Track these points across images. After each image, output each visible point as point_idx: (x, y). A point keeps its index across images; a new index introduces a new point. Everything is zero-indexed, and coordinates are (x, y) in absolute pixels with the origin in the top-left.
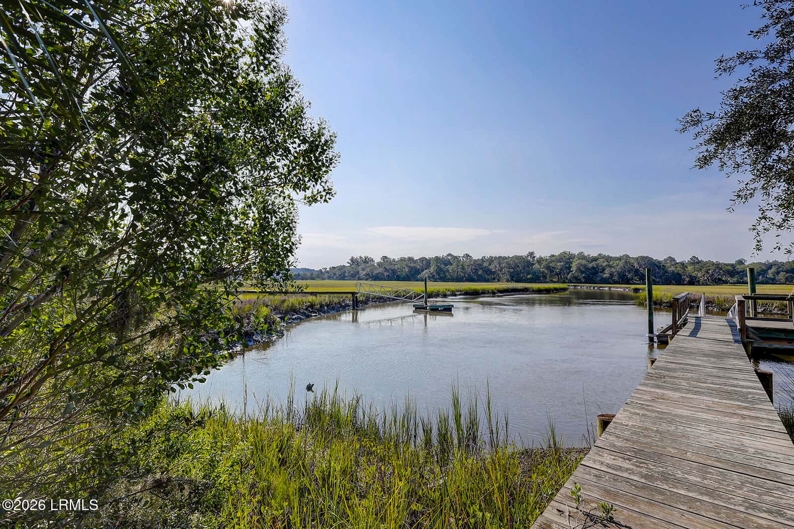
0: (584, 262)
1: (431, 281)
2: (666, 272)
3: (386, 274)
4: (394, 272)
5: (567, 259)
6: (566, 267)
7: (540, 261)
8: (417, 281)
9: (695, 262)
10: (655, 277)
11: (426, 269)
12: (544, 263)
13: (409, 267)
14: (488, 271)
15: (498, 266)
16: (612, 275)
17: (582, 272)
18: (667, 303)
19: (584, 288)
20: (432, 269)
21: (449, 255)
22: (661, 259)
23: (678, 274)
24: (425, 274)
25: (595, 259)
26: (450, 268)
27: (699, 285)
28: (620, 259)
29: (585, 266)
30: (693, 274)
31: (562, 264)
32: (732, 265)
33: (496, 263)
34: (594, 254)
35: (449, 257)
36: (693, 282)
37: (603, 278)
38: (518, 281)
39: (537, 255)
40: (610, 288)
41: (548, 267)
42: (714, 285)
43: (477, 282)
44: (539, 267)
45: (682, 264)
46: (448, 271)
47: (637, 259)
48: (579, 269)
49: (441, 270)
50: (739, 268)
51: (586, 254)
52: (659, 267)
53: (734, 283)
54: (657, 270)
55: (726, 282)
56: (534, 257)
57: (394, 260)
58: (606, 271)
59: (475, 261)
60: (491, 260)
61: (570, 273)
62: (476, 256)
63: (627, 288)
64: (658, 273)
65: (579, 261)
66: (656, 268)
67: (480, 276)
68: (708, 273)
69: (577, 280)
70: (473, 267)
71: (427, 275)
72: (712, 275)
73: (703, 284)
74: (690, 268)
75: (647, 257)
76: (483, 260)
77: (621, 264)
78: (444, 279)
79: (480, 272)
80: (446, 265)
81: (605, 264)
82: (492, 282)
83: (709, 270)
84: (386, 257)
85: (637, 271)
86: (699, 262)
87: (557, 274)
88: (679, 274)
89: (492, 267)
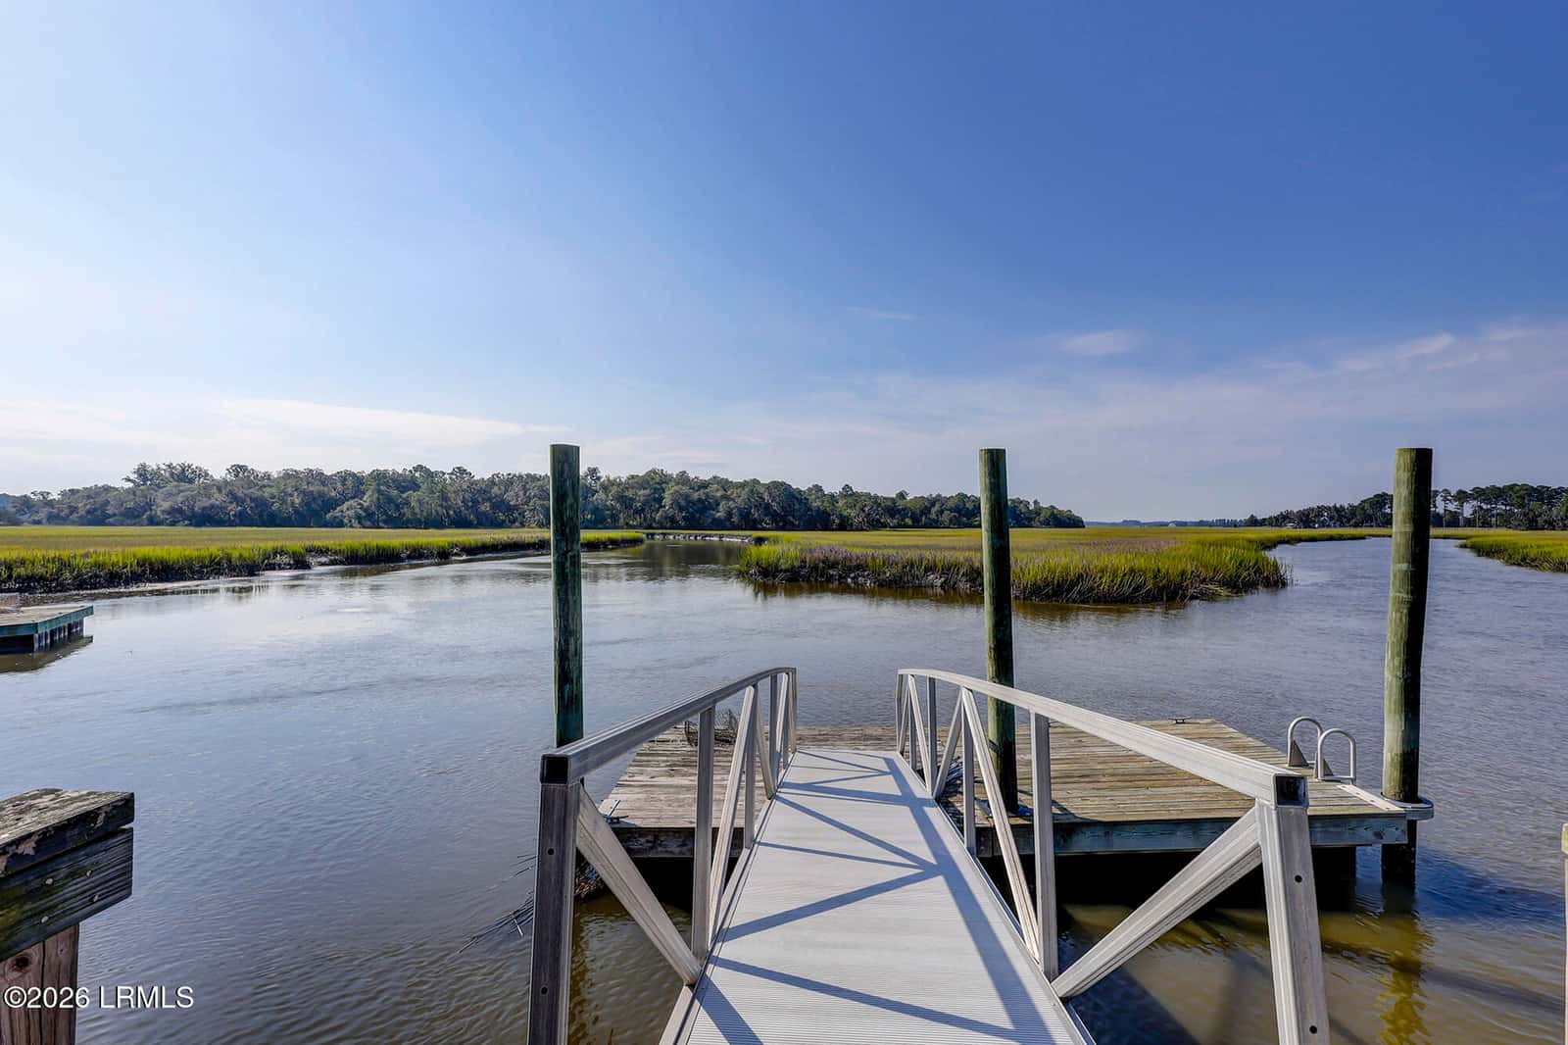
0: (685, 489)
1: (364, 527)
2: (809, 509)
3: (233, 509)
4: (261, 504)
5: (656, 483)
6: (655, 499)
7: (606, 488)
8: (326, 525)
9: (848, 492)
10: (794, 517)
11: (353, 498)
12: (614, 490)
13: (304, 492)
14: (500, 505)
15: (521, 493)
16: (730, 514)
17: (681, 509)
19: (682, 538)
20: (367, 500)
21: (420, 468)
22: (803, 488)
23: (825, 512)
24: (349, 509)
25: (704, 485)
26: (413, 497)
27: (852, 530)
28: (743, 485)
29: (686, 497)
30: (845, 514)
31: (647, 492)
32: (893, 500)
33: (517, 488)
34: (705, 475)
35: (417, 475)
36: (844, 525)
37: (714, 519)
39: (603, 474)
40: (721, 537)
41: (621, 498)
42: (870, 530)
43: (476, 527)
44: (604, 497)
45: (832, 496)
46: (407, 503)
47: (768, 487)
48: (675, 503)
49: (390, 500)
50: (900, 503)
51: (692, 476)
52: (800, 502)
53: (894, 528)
54: (797, 507)
55: (884, 526)
56: (599, 478)
57: (267, 476)
58: (721, 508)
59: (476, 483)
60: (509, 482)
61: (661, 510)
62: (481, 472)
63: (747, 537)
64: (798, 510)
65: (676, 488)
66: (795, 502)
67: (484, 514)
68: (864, 511)
69: (674, 524)
70: (467, 495)
71: (351, 513)
72: (869, 514)
73: (857, 530)
74: (841, 503)
75: (783, 484)
76: (492, 482)
77: (744, 494)
78: (397, 522)
79: (485, 507)
80: (403, 489)
81: (719, 494)
82: (510, 527)
83: (865, 506)
84: (243, 468)
85: (768, 507)
86: (854, 494)
87: (638, 512)
88: (827, 513)
89: (510, 497)
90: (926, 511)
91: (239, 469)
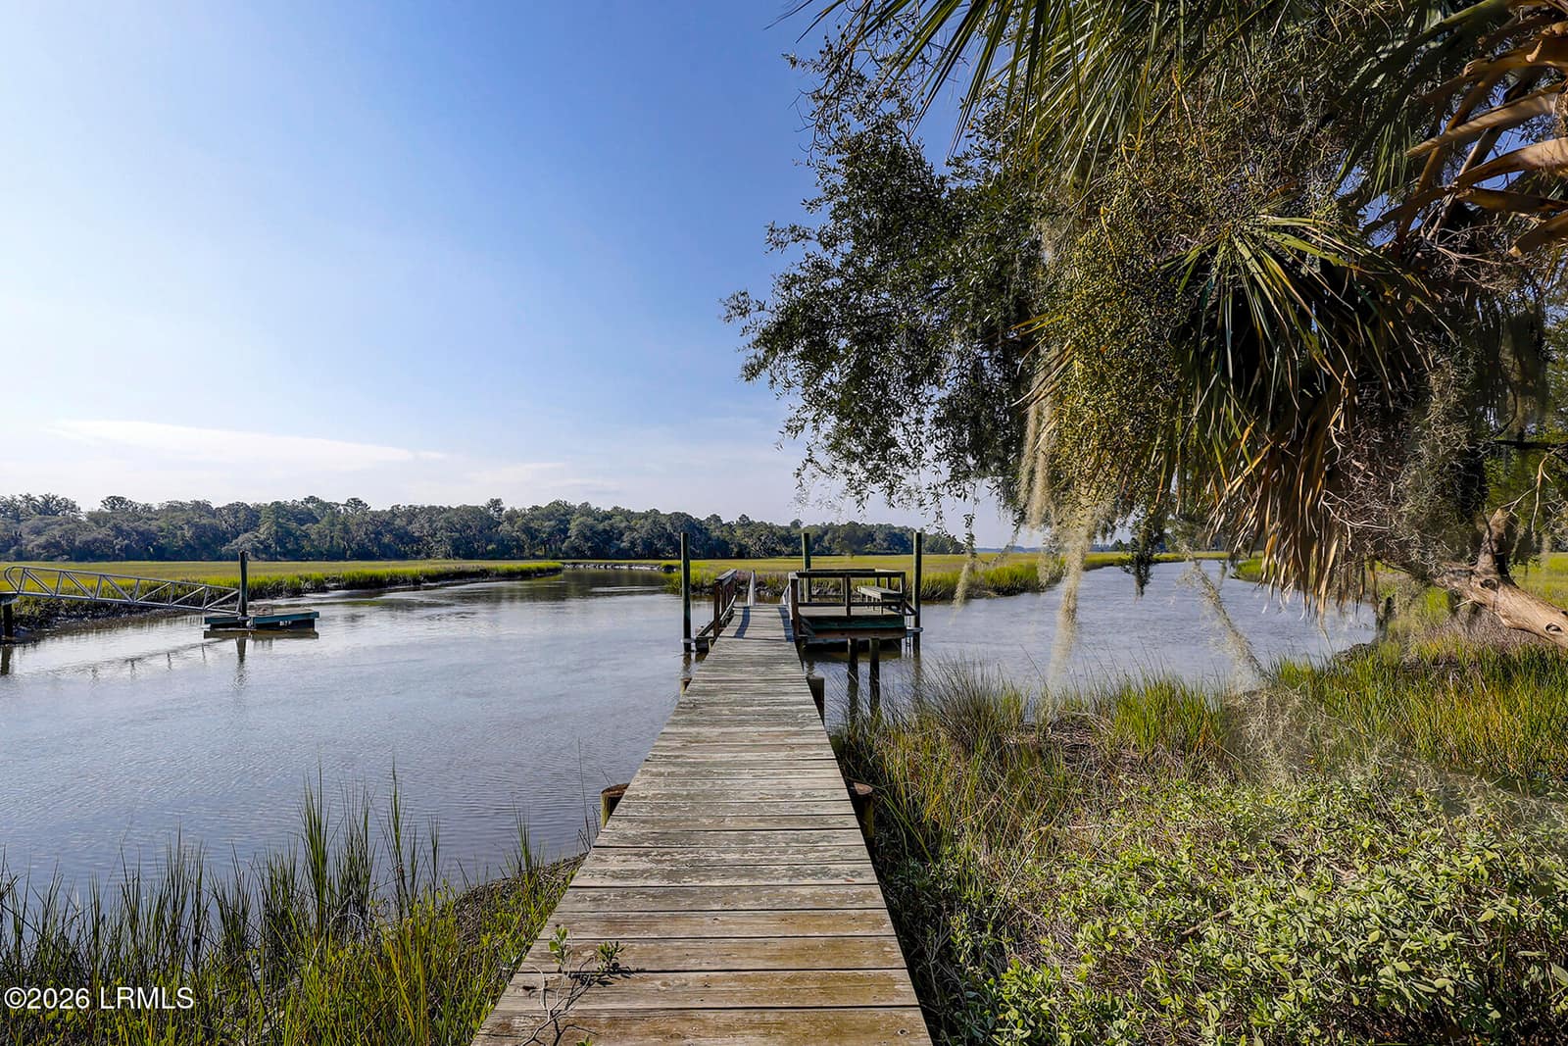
0: (590, 521)
1: (259, 559)
2: (710, 539)
3: (120, 543)
4: (146, 538)
5: (560, 514)
6: (560, 530)
7: (512, 516)
8: (220, 559)
9: (745, 522)
11: (246, 531)
12: (520, 522)
13: (196, 525)
14: (405, 537)
15: (426, 525)
16: (633, 543)
17: (587, 539)
18: (709, 587)
19: (591, 566)
20: (263, 532)
21: (311, 499)
22: (703, 519)
23: (724, 542)
24: (244, 541)
25: (608, 516)
26: (313, 529)
27: (750, 558)
28: (645, 516)
29: (591, 528)
30: (743, 542)
31: (552, 523)
32: (787, 529)
33: (422, 519)
34: (606, 507)
35: (310, 506)
36: (743, 554)
37: (620, 549)
38: (470, 555)
39: (507, 506)
40: (630, 565)
41: (527, 530)
42: (766, 558)
43: (379, 559)
44: (509, 528)
45: (729, 525)
46: (307, 536)
47: (669, 518)
48: (581, 535)
49: (289, 533)
50: (794, 532)
51: (594, 507)
52: (700, 531)
53: (789, 555)
54: (698, 536)
55: (780, 554)
56: (501, 510)
57: (147, 508)
58: (625, 538)
59: (376, 514)
60: (412, 513)
61: (567, 541)
62: (379, 504)
63: (656, 565)
64: (699, 540)
65: (581, 519)
66: (696, 532)
67: (388, 546)
68: (760, 540)
69: (578, 553)
70: (370, 528)
71: (248, 546)
72: (765, 543)
73: (754, 558)
74: (739, 532)
75: (684, 515)
76: (394, 512)
77: (648, 524)
79: (387, 539)
80: (301, 522)
81: (623, 525)
82: (415, 559)
83: (762, 535)
84: (120, 500)
85: (670, 537)
86: (750, 524)
87: (543, 543)
88: (726, 542)
89: (414, 529)
90: (819, 539)
91: (115, 501)
